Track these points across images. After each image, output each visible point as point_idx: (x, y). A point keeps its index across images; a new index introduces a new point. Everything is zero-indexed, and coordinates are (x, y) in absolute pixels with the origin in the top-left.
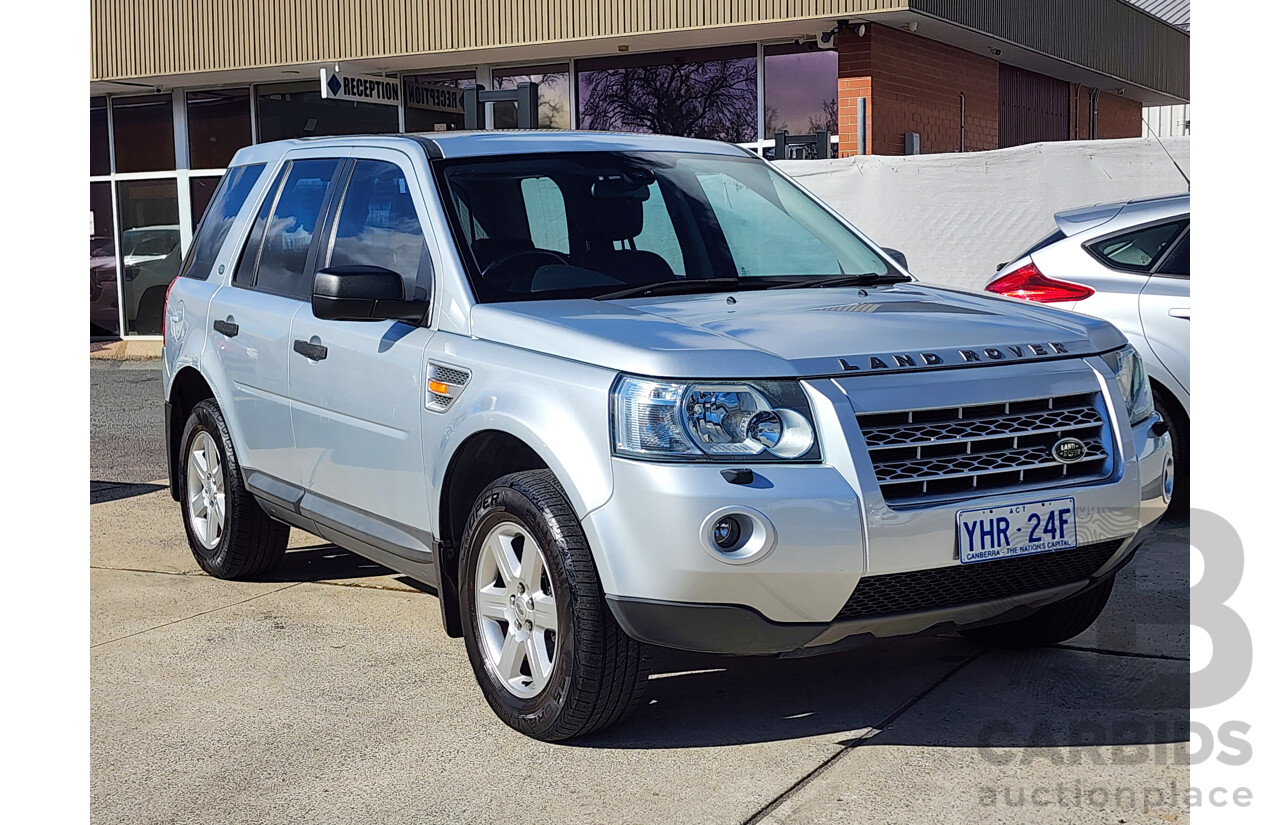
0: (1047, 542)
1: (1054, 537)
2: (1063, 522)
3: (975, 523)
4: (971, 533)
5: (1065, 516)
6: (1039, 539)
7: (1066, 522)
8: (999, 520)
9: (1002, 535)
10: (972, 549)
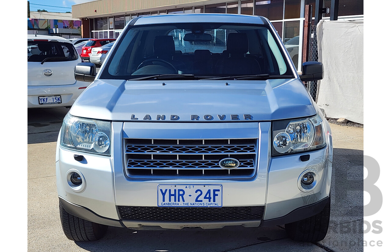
0: (206, 203)
1: (210, 201)
2: (215, 195)
3: (166, 190)
4: (164, 194)
5: (216, 193)
6: (201, 201)
7: (217, 195)
8: (179, 190)
9: (181, 197)
10: (164, 201)
